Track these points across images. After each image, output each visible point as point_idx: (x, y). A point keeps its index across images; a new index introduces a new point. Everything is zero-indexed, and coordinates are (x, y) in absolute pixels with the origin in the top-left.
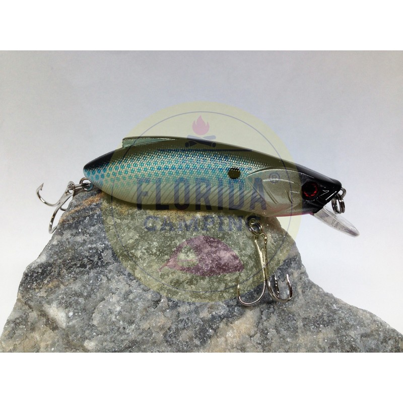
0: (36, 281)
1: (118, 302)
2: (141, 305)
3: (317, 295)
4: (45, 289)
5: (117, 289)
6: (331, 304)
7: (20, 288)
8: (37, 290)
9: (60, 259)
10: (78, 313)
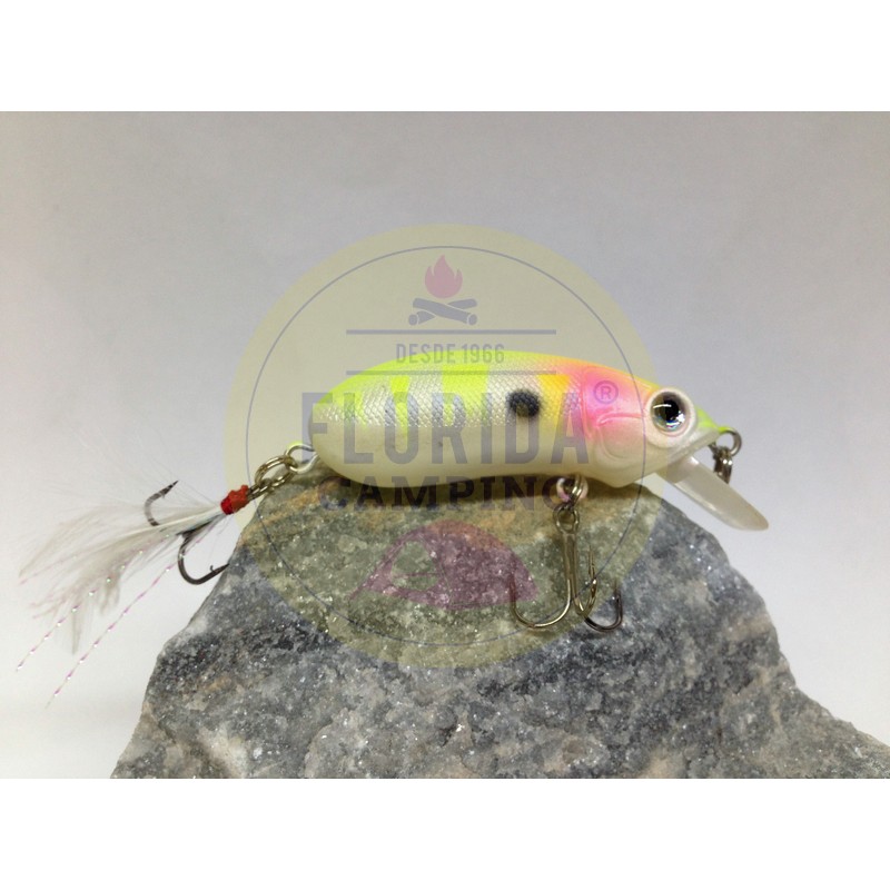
0: (185, 675)
1: (362, 728)
2: (412, 736)
3: (817, 724)
4: (203, 694)
5: (358, 699)
6: (850, 746)
7: (150, 691)
8: (185, 697)
9: (237, 627)
10: (274, 750)
